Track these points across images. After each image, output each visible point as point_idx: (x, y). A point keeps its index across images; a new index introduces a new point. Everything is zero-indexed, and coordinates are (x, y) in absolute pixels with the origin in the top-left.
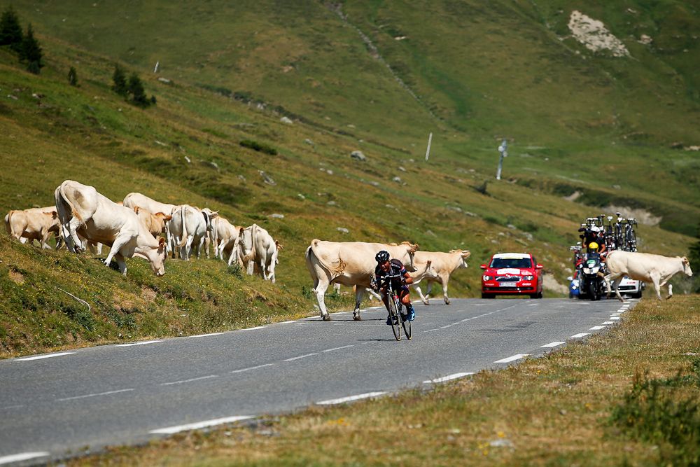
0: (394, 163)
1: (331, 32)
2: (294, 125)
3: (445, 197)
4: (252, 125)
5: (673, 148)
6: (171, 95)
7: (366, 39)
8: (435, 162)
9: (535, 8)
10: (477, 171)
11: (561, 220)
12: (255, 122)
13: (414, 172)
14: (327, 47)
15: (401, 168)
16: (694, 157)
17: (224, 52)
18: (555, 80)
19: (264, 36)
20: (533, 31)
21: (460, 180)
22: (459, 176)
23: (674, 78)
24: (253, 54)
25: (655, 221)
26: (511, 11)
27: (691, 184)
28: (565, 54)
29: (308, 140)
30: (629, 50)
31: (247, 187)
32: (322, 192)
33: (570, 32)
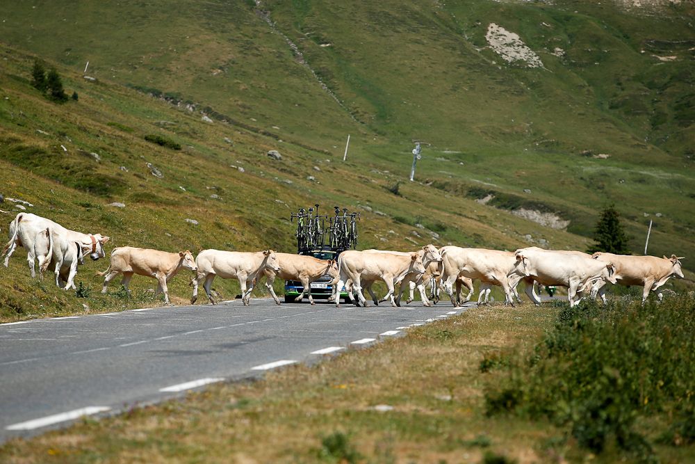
0: (309, 163)
1: (260, 38)
2: (214, 124)
3: (357, 196)
4: (173, 123)
5: (583, 155)
6: (95, 92)
7: (292, 45)
8: (351, 163)
9: (454, 19)
10: (392, 172)
11: (470, 220)
12: (176, 120)
13: (329, 171)
14: (256, 52)
15: (316, 167)
16: (602, 165)
17: (156, 55)
18: (472, 88)
19: (195, 40)
20: (451, 42)
21: (373, 181)
22: (373, 177)
23: (585, 89)
24: (183, 57)
25: (563, 225)
26: (431, 22)
27: (598, 190)
28: (482, 64)
29: (226, 138)
30: (542, 62)
31: (123, 178)
32: (211, 185)
33: (487, 43)
